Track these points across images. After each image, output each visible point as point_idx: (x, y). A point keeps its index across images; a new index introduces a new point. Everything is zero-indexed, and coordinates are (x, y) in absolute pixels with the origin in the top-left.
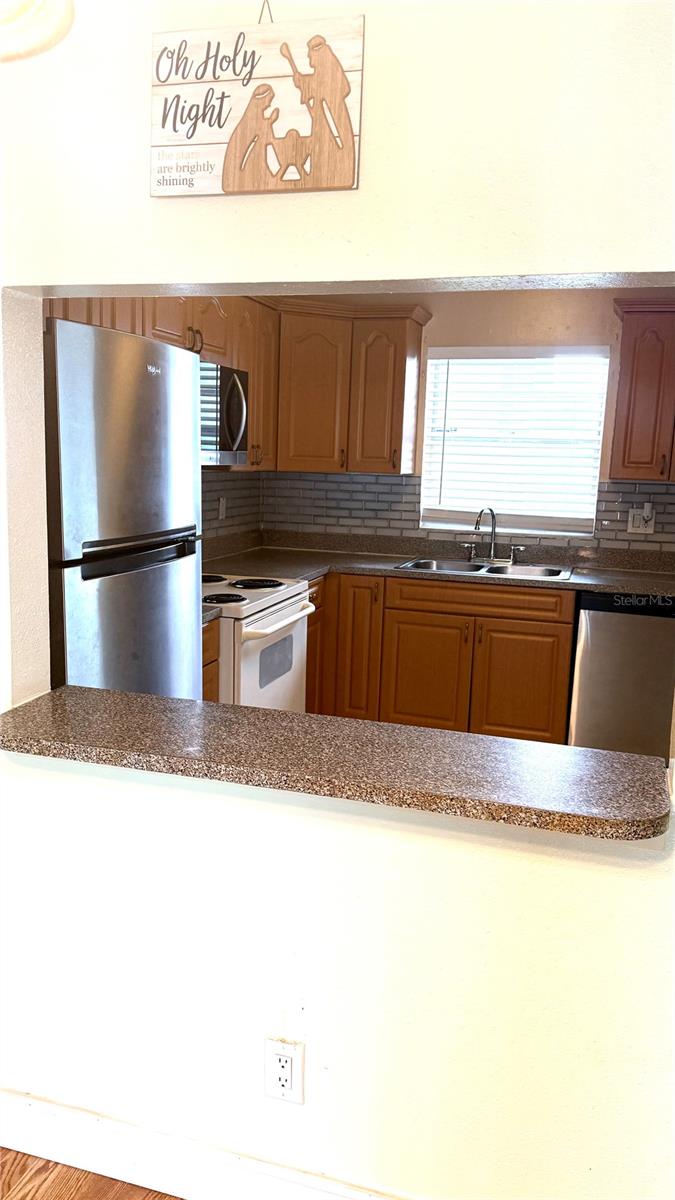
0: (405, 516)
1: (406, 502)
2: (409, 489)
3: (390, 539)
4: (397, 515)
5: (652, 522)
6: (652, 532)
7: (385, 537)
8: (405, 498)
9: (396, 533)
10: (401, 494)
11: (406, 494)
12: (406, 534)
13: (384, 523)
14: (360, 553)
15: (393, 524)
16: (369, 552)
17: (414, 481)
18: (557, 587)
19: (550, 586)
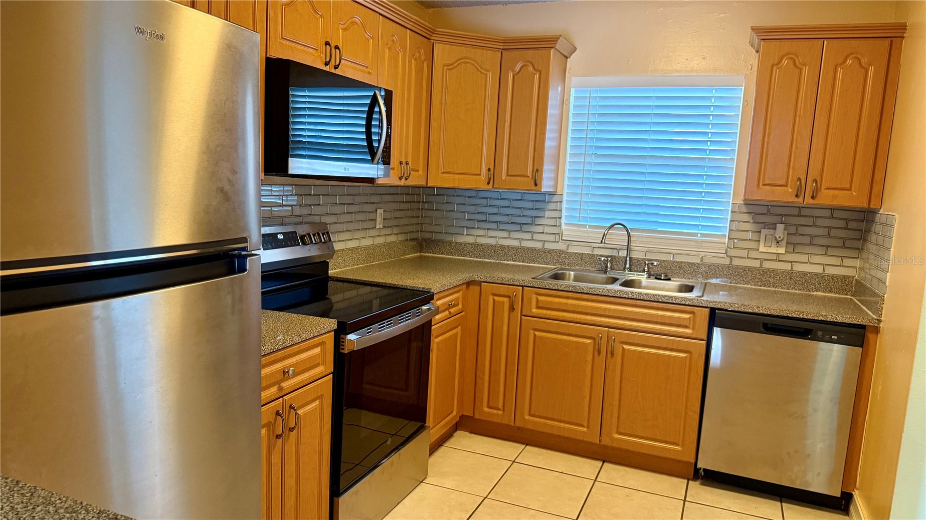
0: (547, 229)
1: (548, 218)
2: (551, 206)
3: (533, 250)
4: (540, 229)
5: (784, 243)
6: (784, 252)
7: (528, 248)
8: (547, 214)
9: (538, 245)
10: (544, 210)
11: (549, 210)
12: (549, 246)
13: (528, 236)
14: (506, 262)
15: (536, 237)
16: (513, 261)
17: (555, 198)
18: (691, 304)
19: (683, 302)
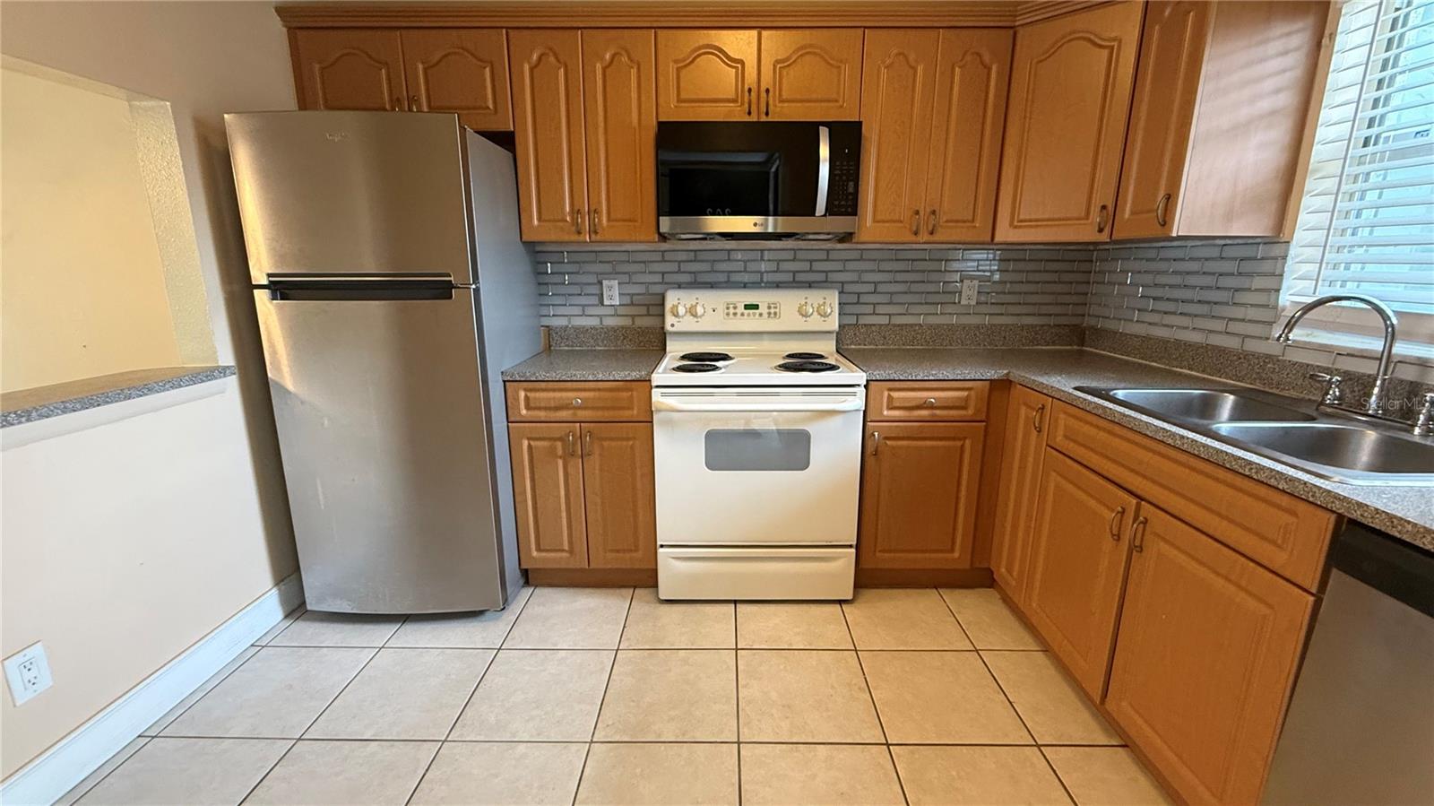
0: (1252, 313)
1: (1256, 290)
2: (1267, 266)
3: (1222, 351)
4: (1238, 312)
7: (1215, 348)
8: (1258, 283)
9: (1232, 343)
10: (1250, 275)
11: (1259, 274)
12: (1253, 346)
13: (1219, 325)
14: (1178, 370)
15: (1233, 327)
16: (1189, 369)
17: (1276, 250)
18: (1289, 491)
19: (1273, 482)
